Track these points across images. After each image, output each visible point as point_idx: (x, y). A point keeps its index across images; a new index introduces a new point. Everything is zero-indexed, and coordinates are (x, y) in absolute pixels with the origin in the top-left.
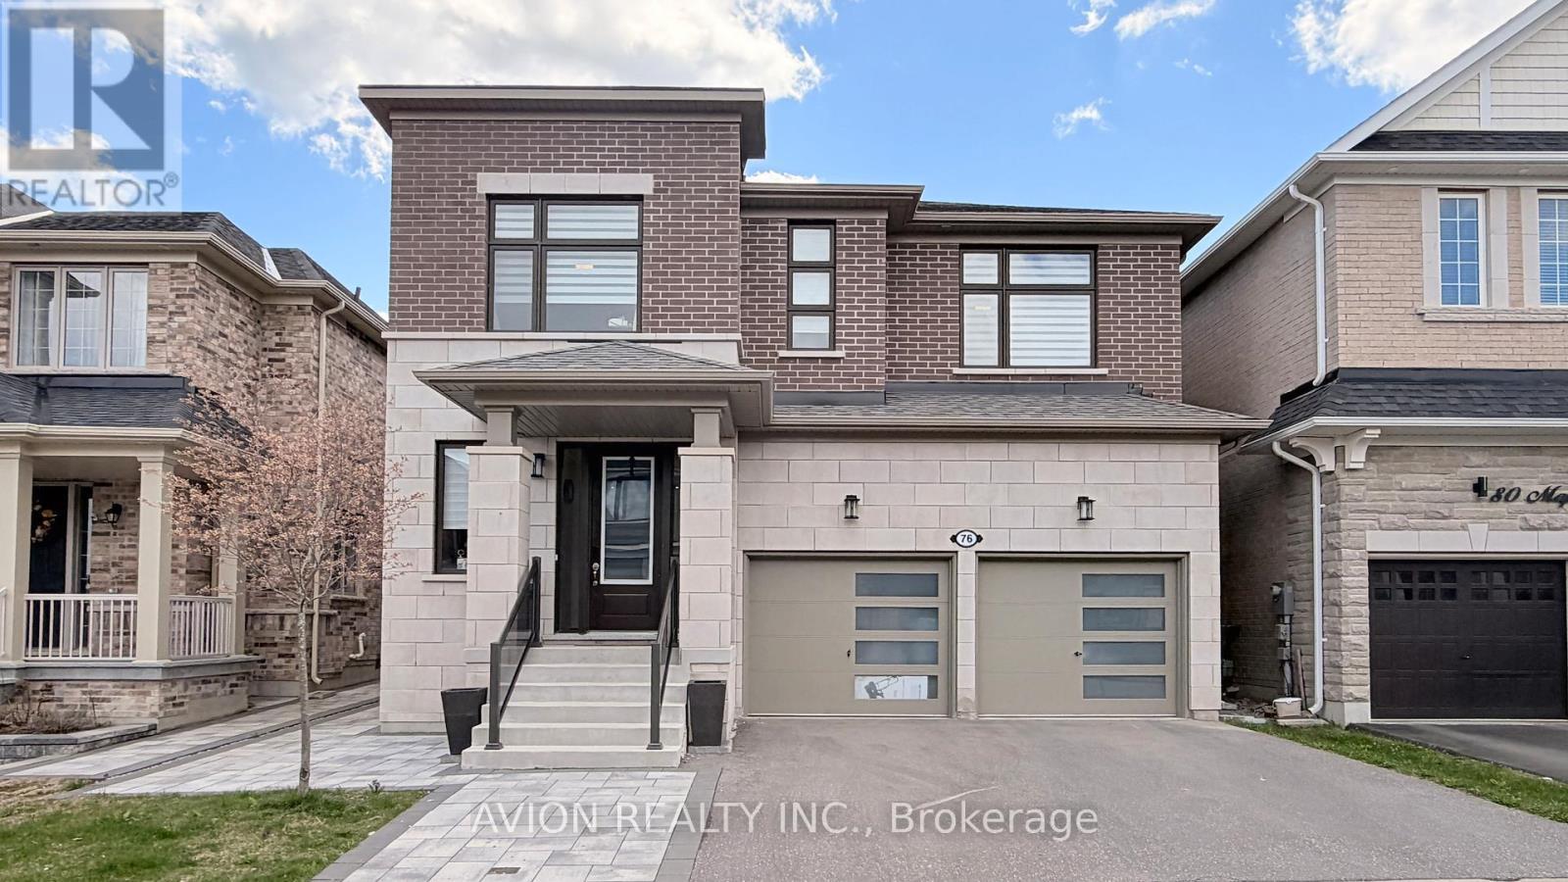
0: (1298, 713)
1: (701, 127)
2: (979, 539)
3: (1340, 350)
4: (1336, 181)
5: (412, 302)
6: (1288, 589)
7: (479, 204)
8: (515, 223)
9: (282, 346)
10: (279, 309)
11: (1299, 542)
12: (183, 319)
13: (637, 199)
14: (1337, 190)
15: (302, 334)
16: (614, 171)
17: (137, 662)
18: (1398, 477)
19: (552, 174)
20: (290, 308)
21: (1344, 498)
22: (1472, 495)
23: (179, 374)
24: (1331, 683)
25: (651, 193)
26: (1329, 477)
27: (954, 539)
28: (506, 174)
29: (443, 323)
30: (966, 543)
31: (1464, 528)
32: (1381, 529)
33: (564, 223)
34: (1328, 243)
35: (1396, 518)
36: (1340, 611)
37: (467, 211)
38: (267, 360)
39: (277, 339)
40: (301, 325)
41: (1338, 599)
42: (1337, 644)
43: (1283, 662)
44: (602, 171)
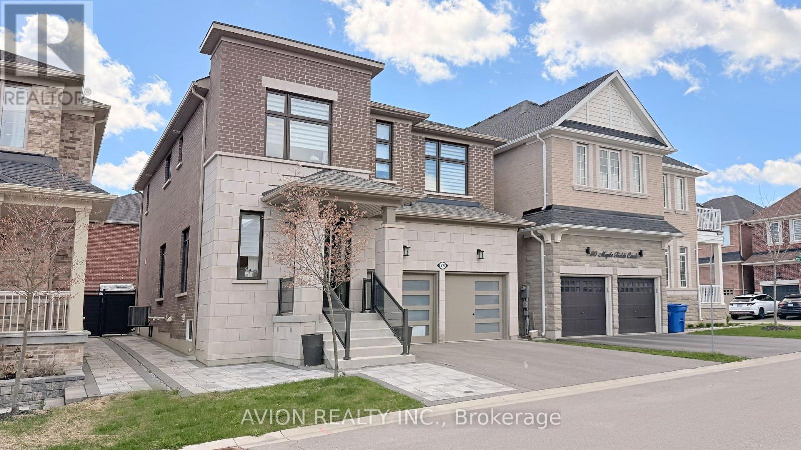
0: (537, 336)
1: (356, 74)
2: (447, 266)
3: (553, 198)
4: (552, 136)
5: (230, 137)
6: (528, 288)
7: (263, 92)
8: (276, 104)
9: (74, 140)
10: (73, 117)
11: (532, 269)
12: (54, 122)
13: (331, 102)
14: (552, 139)
15: (87, 134)
16: (322, 87)
17: (69, 332)
18: (568, 246)
19: (295, 84)
20: (80, 117)
21: (554, 253)
22: (585, 254)
23: (49, 155)
24: (549, 324)
25: (337, 101)
26: (548, 245)
27: (438, 266)
28: (275, 80)
29: (245, 150)
30: (442, 268)
31: (584, 266)
32: (564, 265)
33: (298, 108)
34: (548, 158)
35: (568, 261)
36: (553, 296)
37: (257, 94)
38: (63, 147)
39: (71, 135)
40: (87, 129)
41: (552, 291)
42: (552, 309)
43: (526, 317)
44: (317, 86)
